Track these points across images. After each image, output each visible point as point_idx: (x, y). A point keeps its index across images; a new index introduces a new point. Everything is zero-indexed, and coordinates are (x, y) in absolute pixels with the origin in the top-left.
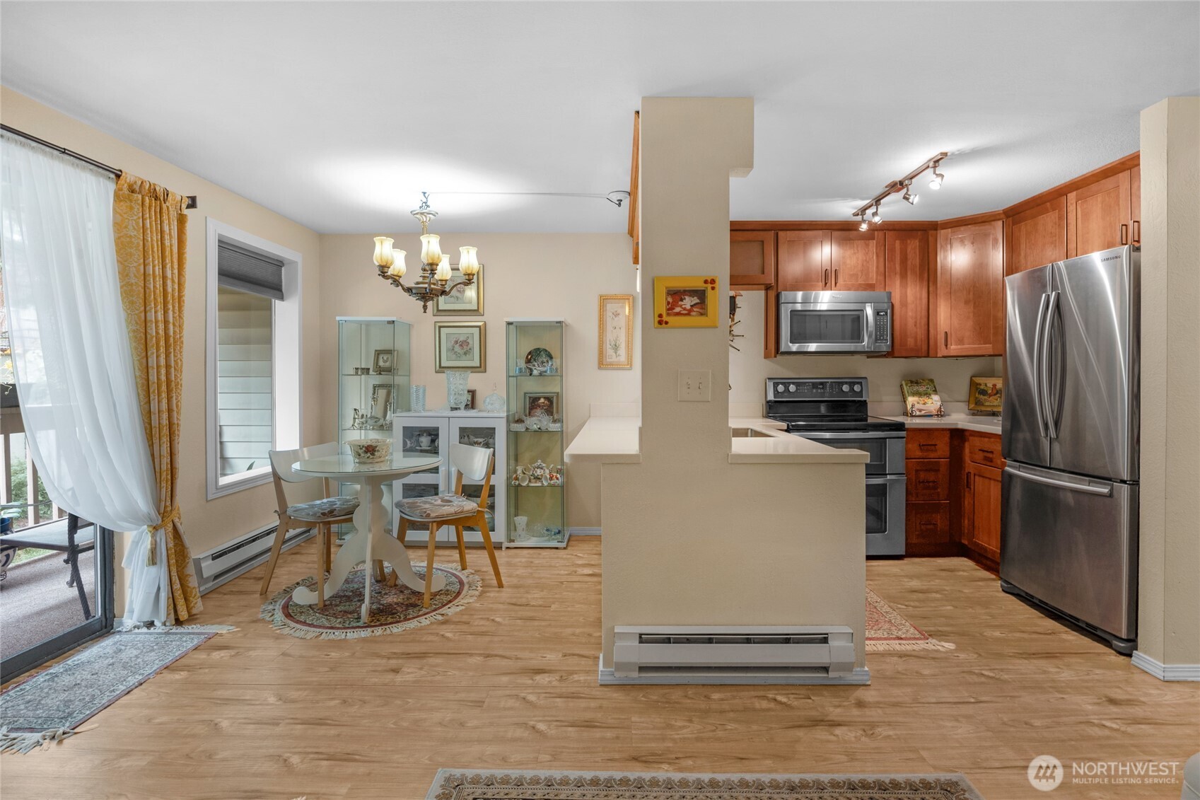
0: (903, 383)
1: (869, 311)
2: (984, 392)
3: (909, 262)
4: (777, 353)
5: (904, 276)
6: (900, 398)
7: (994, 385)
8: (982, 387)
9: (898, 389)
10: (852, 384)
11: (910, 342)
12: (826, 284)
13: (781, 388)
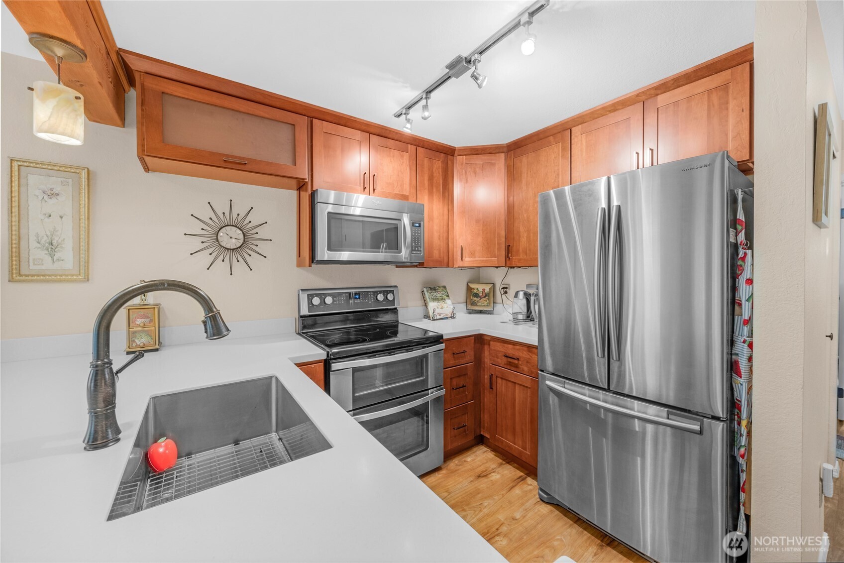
0: (425, 289)
1: (406, 220)
2: (476, 295)
3: (435, 180)
4: (312, 263)
5: (431, 193)
6: (421, 302)
7: (484, 290)
8: (475, 291)
9: (420, 295)
10: (385, 293)
11: (436, 254)
12: (365, 188)
13: (316, 301)
